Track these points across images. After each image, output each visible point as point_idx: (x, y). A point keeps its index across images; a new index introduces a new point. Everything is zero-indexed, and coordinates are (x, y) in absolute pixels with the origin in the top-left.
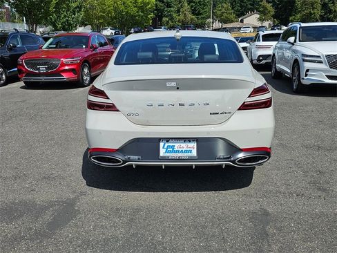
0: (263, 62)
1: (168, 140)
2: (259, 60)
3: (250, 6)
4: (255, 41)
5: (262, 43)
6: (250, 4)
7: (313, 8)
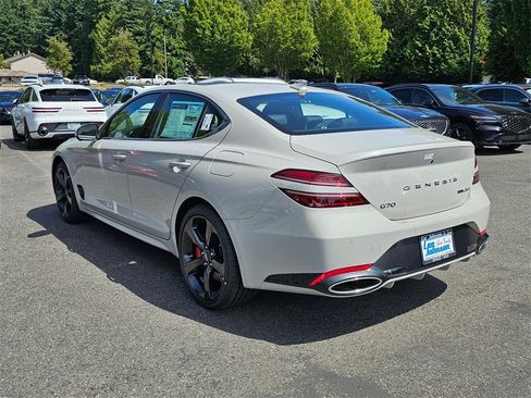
0: (50, 135)
1: (427, 236)
2: (40, 131)
3: (14, 44)
4: (28, 100)
5: (41, 104)
6: (15, 40)
7: (131, 56)
